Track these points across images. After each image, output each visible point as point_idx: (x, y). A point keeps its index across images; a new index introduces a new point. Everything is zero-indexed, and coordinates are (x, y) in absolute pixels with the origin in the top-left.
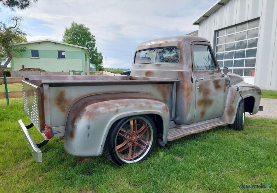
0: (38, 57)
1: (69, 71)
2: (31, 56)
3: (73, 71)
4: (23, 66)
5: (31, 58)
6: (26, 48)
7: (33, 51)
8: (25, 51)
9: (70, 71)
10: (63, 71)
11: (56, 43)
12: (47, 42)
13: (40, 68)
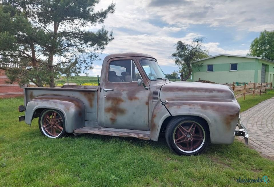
0: (213, 70)
1: (232, 83)
2: (207, 70)
3: (237, 83)
4: (200, 79)
5: (207, 72)
6: (203, 64)
7: (208, 66)
8: (202, 66)
9: (234, 83)
10: (227, 83)
11: (229, 57)
12: (221, 56)
13: (209, 80)
